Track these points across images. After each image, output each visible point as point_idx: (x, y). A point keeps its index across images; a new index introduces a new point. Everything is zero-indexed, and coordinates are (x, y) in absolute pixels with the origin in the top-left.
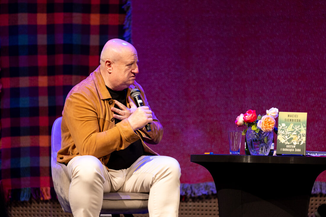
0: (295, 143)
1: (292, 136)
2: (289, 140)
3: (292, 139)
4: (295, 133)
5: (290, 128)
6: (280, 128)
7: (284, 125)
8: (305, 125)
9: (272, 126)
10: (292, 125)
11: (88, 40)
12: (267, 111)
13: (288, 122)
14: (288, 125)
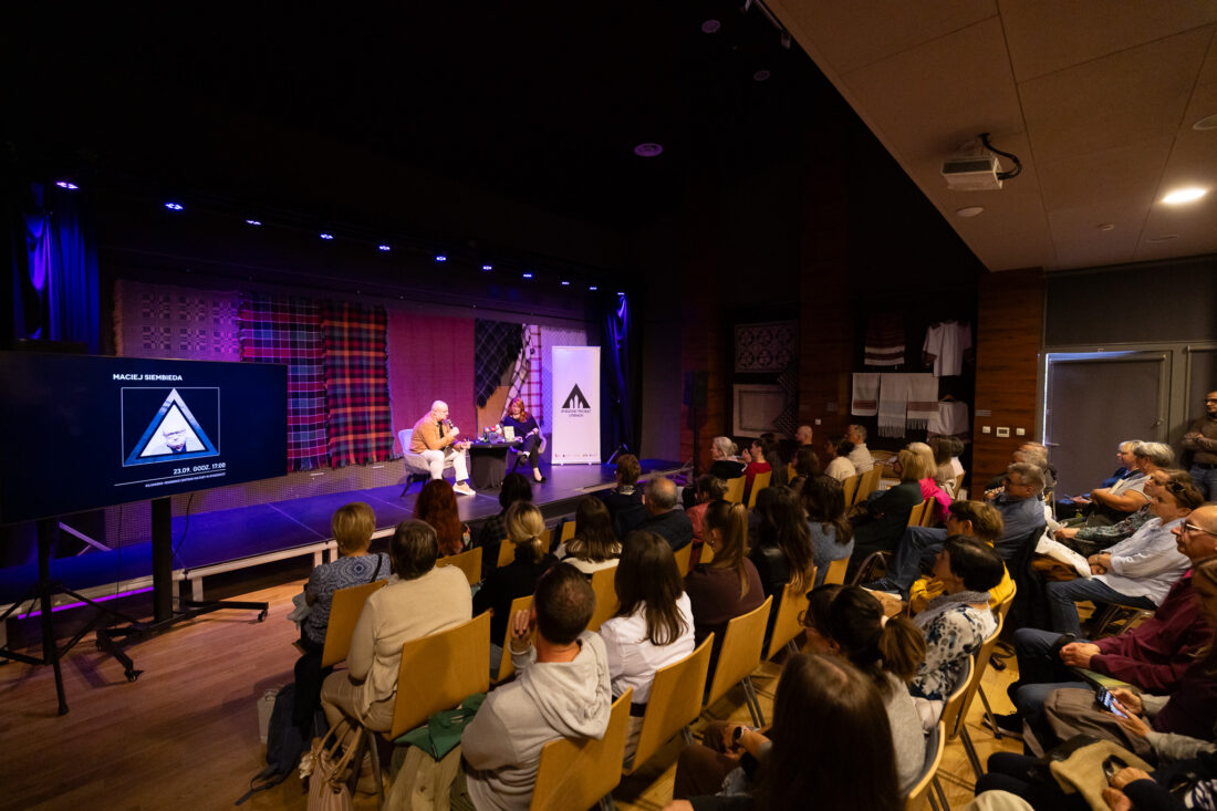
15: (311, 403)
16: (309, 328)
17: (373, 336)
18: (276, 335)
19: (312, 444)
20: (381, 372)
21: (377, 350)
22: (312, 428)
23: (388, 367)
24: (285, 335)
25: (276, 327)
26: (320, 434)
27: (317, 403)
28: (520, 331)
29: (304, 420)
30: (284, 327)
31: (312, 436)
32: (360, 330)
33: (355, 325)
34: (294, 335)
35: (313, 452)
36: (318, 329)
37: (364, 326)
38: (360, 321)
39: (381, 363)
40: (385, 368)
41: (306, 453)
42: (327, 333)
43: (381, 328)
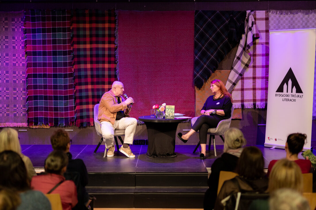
0: (171, 116)
1: (170, 113)
2: (169, 115)
3: (170, 114)
4: (171, 112)
5: (169, 111)
6: (166, 111)
7: (167, 110)
8: (174, 109)
9: (164, 110)
10: (170, 110)
11: (104, 73)
12: (162, 104)
13: (169, 109)
14: (169, 110)
15: (65, 81)
16: (64, 30)
17: (107, 32)
18: (44, 36)
19: (66, 109)
20: (112, 59)
21: (110, 43)
22: (66, 98)
23: (117, 55)
24: (49, 36)
25: (44, 31)
26: (71, 103)
27: (69, 81)
28: (243, 17)
29: (61, 93)
30: (49, 31)
31: (66, 104)
32: (97, 29)
33: (94, 25)
34: (54, 36)
35: (66, 114)
36: (69, 30)
37: (100, 26)
38: (97, 22)
39: (112, 53)
40: (114, 56)
41: (61, 115)
42: (75, 33)
43: (112, 26)
